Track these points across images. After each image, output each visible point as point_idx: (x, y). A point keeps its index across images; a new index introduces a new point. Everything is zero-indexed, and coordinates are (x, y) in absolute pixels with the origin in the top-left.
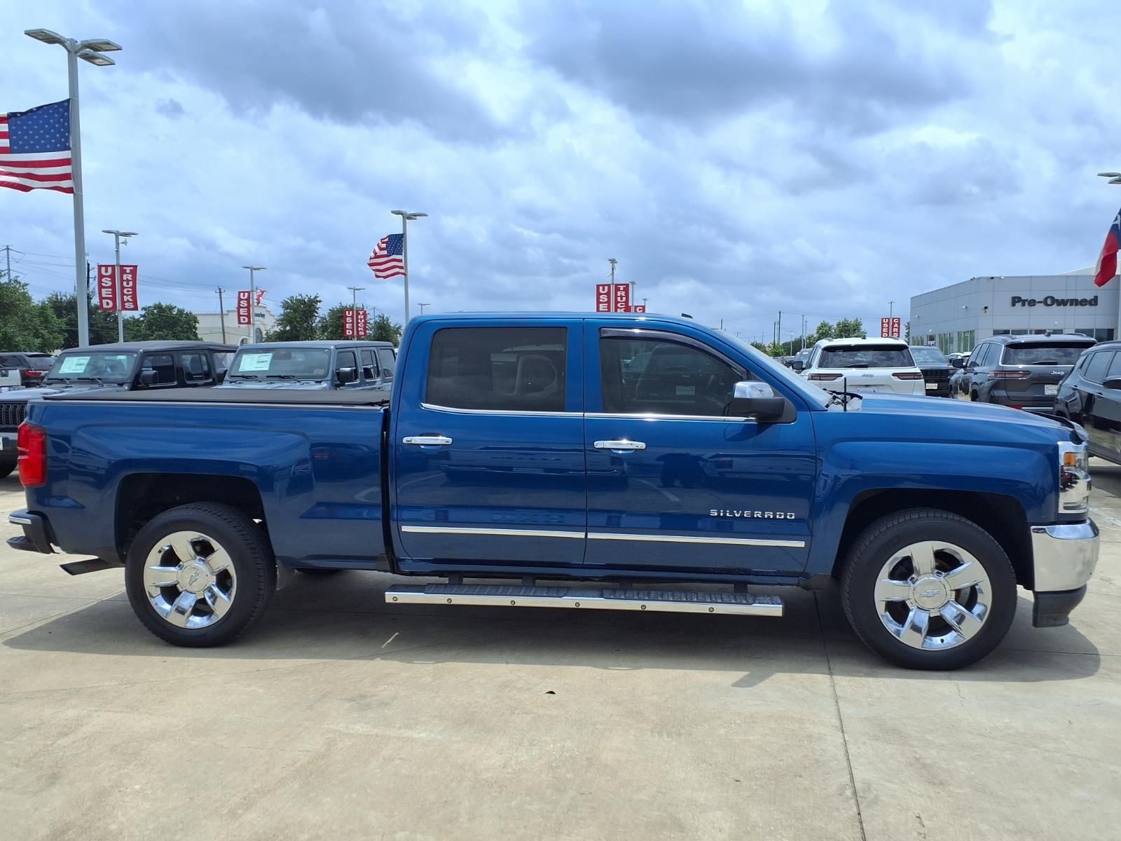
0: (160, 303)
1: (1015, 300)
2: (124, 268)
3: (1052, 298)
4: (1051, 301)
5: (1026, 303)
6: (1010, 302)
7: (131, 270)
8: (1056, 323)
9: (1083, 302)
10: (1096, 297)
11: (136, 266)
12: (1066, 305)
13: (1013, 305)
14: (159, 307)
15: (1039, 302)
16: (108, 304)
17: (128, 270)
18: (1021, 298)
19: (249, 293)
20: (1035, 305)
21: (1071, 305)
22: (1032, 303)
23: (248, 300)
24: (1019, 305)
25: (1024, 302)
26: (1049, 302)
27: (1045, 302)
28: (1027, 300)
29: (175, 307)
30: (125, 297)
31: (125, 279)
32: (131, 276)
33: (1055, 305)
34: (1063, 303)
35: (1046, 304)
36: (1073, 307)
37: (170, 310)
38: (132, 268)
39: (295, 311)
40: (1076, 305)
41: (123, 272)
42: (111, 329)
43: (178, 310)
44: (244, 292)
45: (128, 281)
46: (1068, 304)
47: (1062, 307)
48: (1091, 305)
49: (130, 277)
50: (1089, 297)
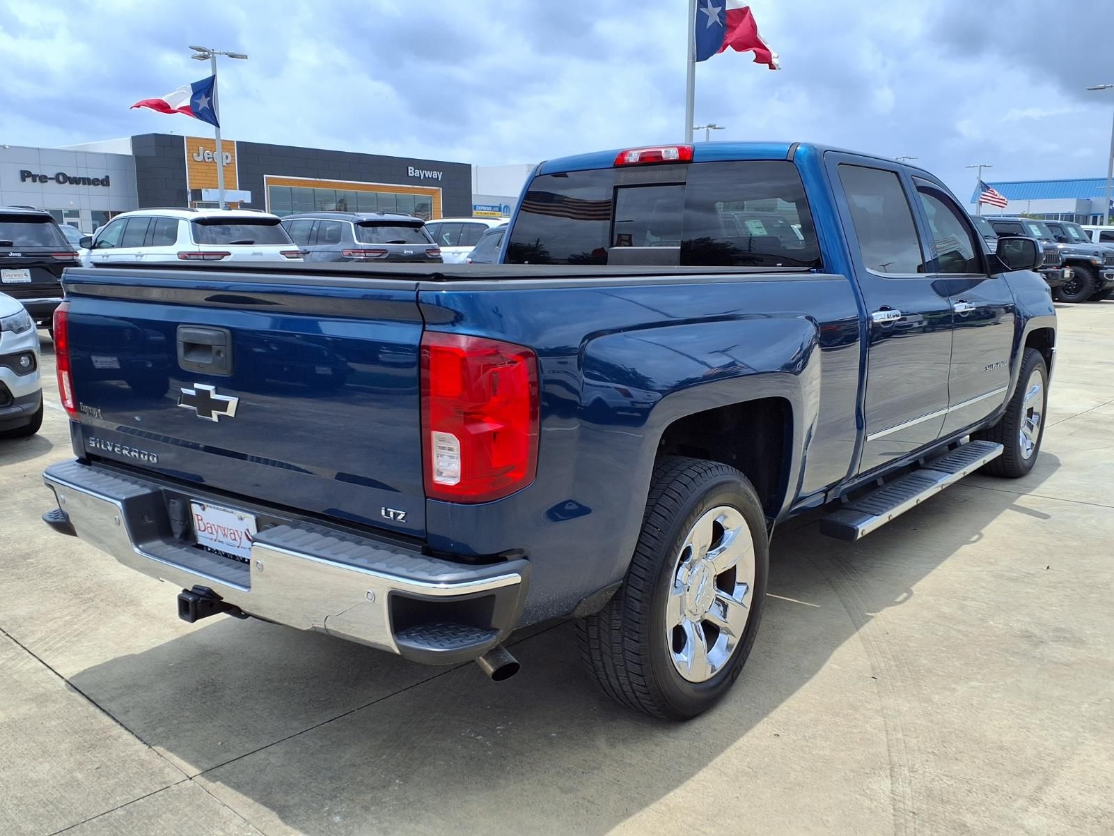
1: (25, 175)
3: (64, 175)
4: (62, 178)
5: (37, 179)
6: (18, 176)
8: (72, 203)
9: (95, 182)
10: (107, 177)
12: (79, 184)
13: (23, 180)
15: (50, 179)
18: (30, 172)
20: (47, 181)
21: (84, 184)
22: (43, 179)
24: (29, 180)
25: (34, 178)
26: (61, 179)
27: (57, 178)
28: (38, 175)
33: (68, 183)
34: (75, 181)
35: (59, 182)
36: (87, 186)
40: (89, 184)
46: (81, 183)
47: (74, 185)
48: (103, 185)
50: (101, 177)
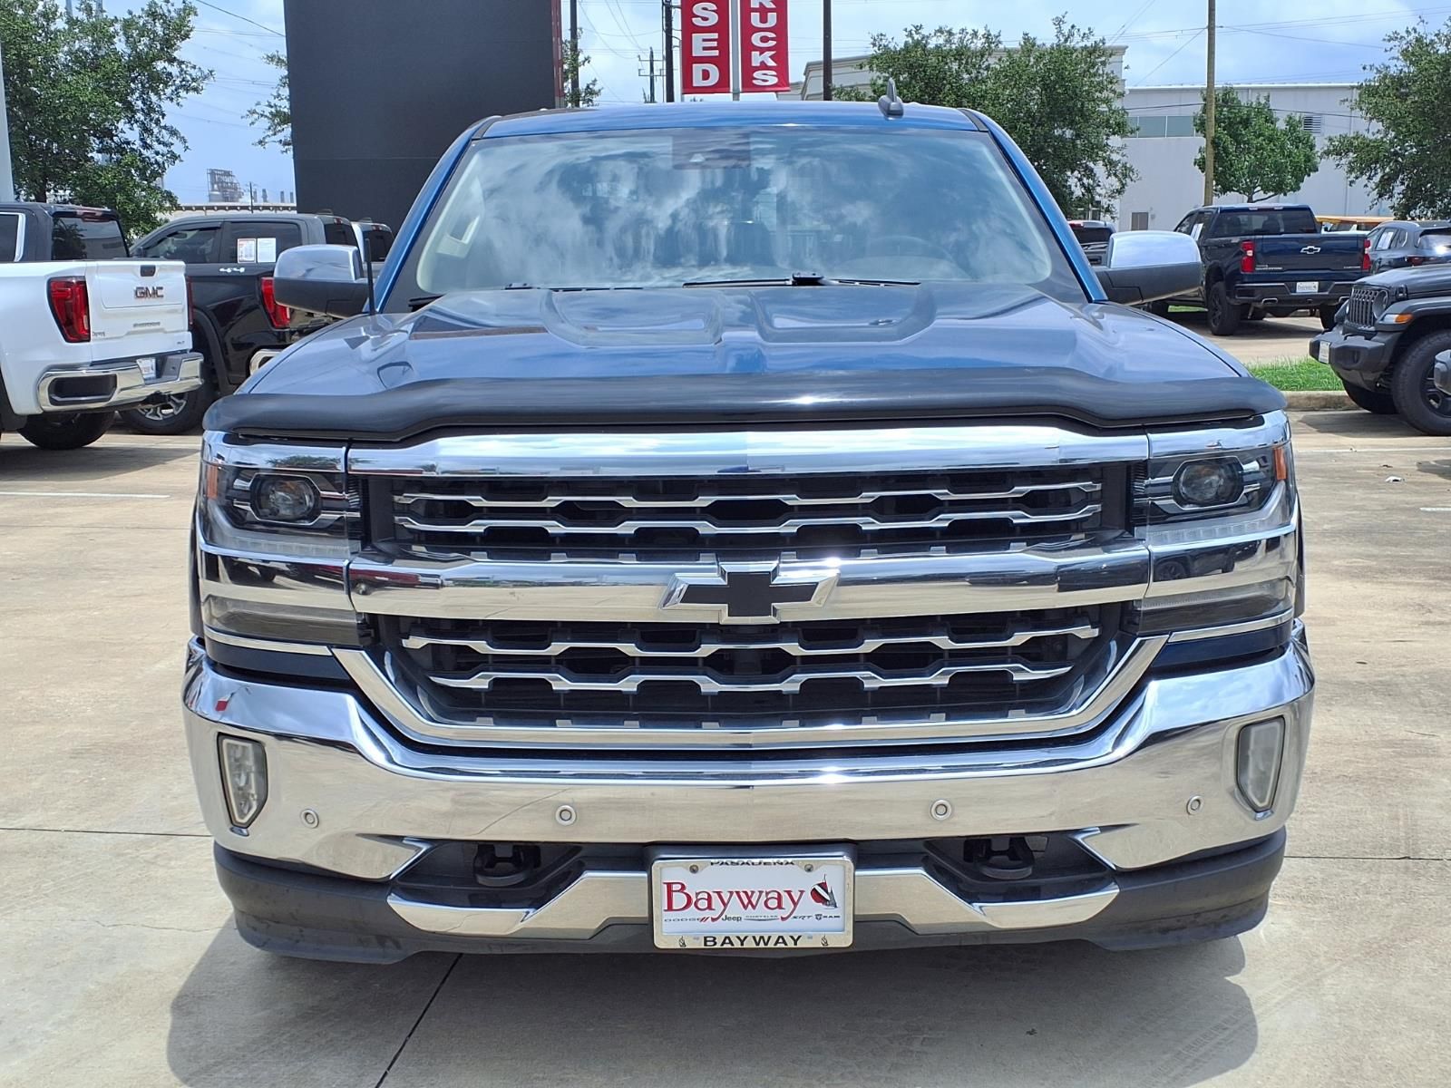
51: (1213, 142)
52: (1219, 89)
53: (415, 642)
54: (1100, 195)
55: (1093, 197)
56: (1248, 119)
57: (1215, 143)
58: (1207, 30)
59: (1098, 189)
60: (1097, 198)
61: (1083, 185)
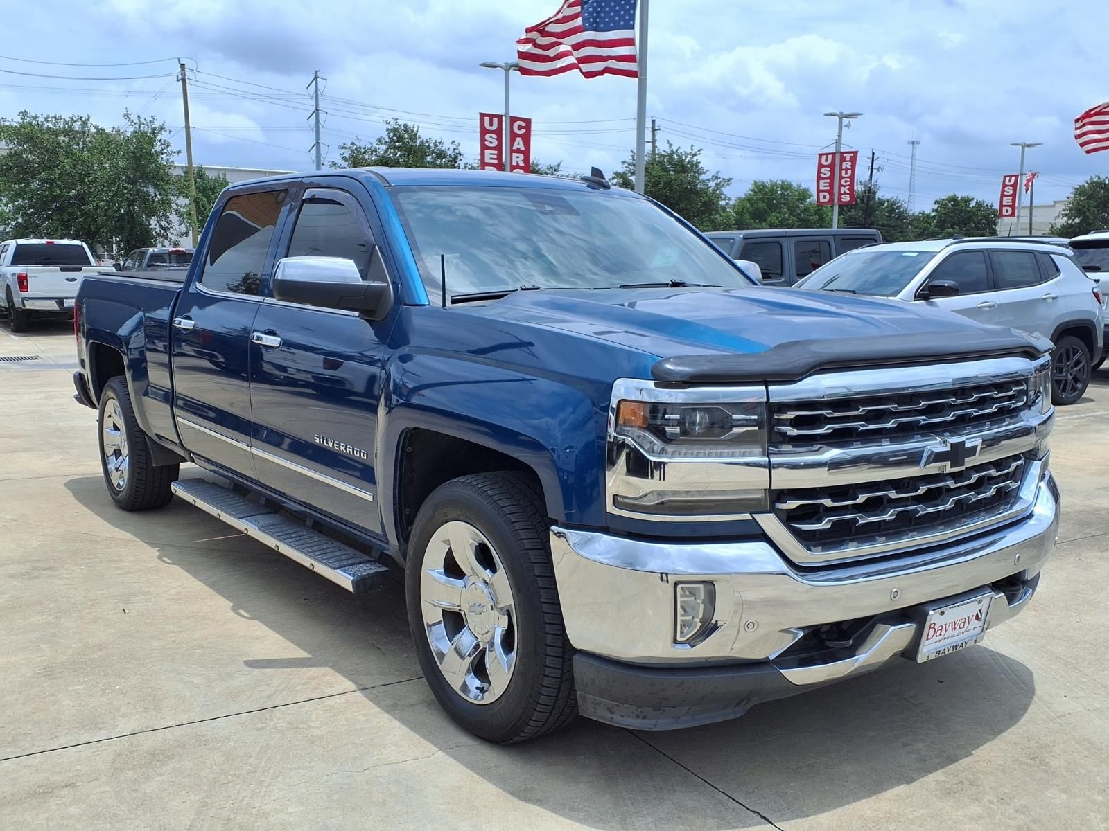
0: (954, 195)
2: (845, 155)
7: (851, 157)
11: (857, 152)
14: (953, 199)
16: (824, 197)
17: (848, 157)
19: (1017, 176)
23: (1014, 186)
29: (973, 199)
30: (842, 188)
31: (844, 167)
32: (850, 163)
37: (966, 202)
38: (852, 155)
39: (1090, 197)
41: (843, 159)
42: (894, 227)
43: (977, 202)
44: (1011, 176)
45: (846, 169)
49: (848, 165)
51: (195, 201)
52: (194, 167)
53: (792, 504)
54: (172, 234)
55: (167, 234)
56: (215, 188)
57: (196, 201)
58: (184, 129)
59: (171, 230)
60: (169, 235)
61: (161, 226)
